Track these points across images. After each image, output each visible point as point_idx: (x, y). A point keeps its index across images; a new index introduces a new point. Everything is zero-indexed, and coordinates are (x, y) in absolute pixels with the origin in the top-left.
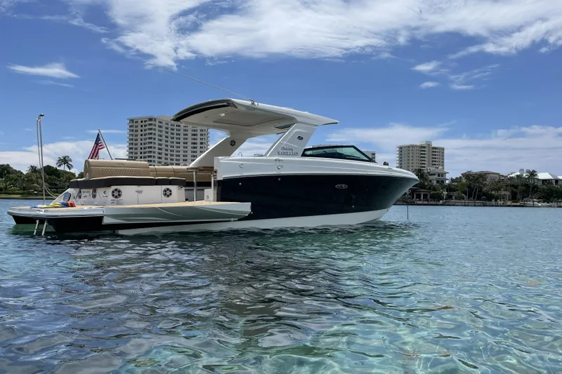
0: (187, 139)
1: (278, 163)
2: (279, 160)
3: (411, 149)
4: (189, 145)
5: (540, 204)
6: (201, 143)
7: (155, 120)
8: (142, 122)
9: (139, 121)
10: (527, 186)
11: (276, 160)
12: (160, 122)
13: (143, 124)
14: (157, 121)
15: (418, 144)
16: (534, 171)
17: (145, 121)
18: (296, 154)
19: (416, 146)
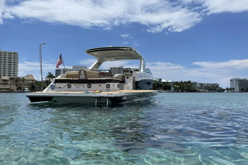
0: (6, 60)
3: (115, 69)
4: (7, 63)
5: (163, 91)
6: (14, 63)
10: (158, 84)
15: (118, 67)
16: (161, 79)
19: (117, 68)
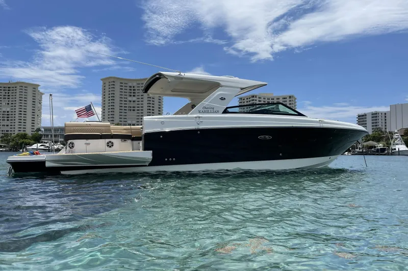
1: (198, 120)
2: (199, 117)
7: (256, 97)
8: (247, 99)
9: (246, 99)
11: (196, 117)
12: (259, 98)
13: (248, 100)
14: (257, 97)
17: (249, 98)
18: (217, 112)
